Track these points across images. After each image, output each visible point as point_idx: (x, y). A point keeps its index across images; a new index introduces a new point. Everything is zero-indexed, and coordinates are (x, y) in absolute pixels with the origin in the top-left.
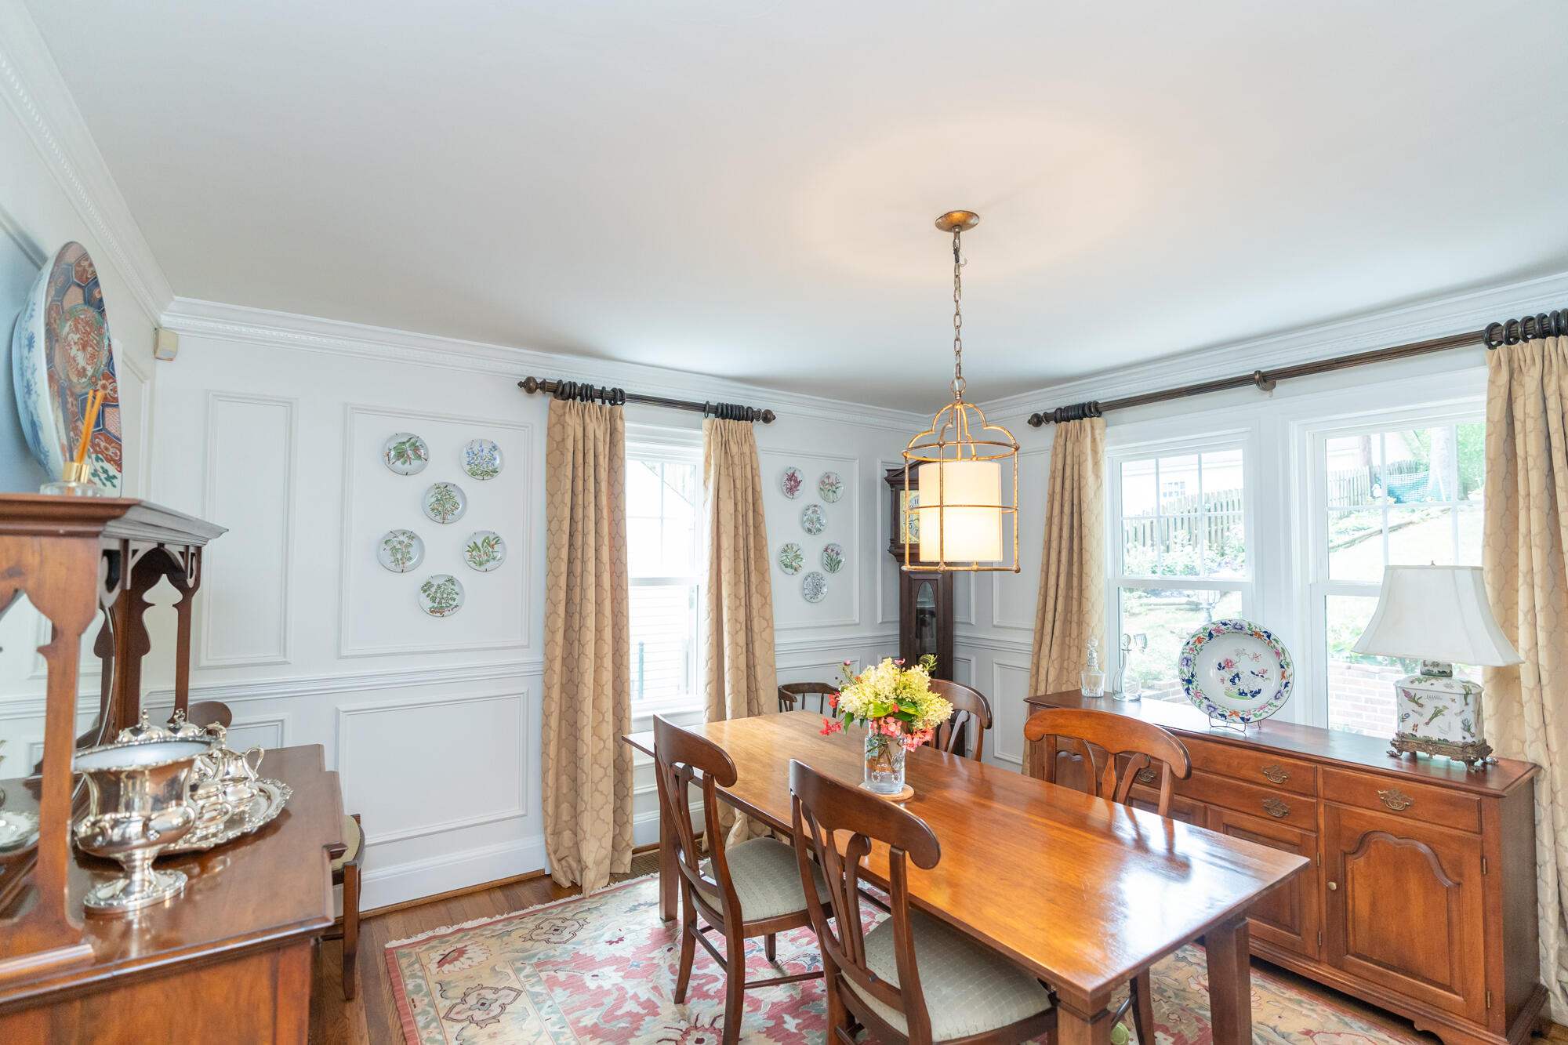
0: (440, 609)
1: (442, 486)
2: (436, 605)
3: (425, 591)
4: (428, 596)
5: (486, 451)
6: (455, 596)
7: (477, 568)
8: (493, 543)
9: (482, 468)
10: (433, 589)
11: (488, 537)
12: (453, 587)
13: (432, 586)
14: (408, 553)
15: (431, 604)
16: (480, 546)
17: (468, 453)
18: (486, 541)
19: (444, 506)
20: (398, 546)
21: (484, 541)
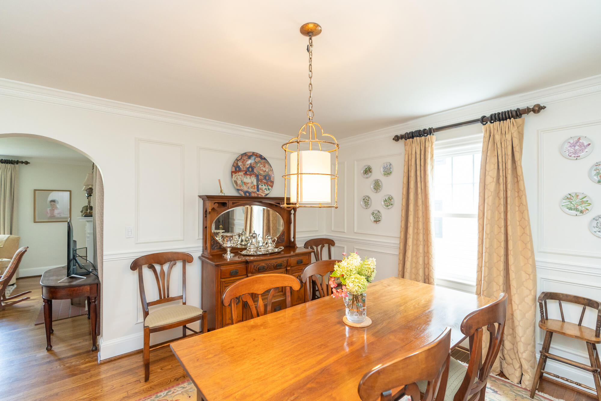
0: (377, 221)
1: (376, 180)
2: (375, 220)
3: (373, 215)
4: (373, 216)
5: (388, 166)
6: (380, 217)
7: (386, 208)
8: (391, 198)
9: (388, 172)
10: (375, 214)
11: (389, 197)
12: (379, 214)
13: (374, 213)
14: (368, 203)
15: (374, 219)
16: (387, 200)
17: (383, 168)
18: (389, 198)
19: (377, 187)
20: (366, 201)
21: (388, 198)
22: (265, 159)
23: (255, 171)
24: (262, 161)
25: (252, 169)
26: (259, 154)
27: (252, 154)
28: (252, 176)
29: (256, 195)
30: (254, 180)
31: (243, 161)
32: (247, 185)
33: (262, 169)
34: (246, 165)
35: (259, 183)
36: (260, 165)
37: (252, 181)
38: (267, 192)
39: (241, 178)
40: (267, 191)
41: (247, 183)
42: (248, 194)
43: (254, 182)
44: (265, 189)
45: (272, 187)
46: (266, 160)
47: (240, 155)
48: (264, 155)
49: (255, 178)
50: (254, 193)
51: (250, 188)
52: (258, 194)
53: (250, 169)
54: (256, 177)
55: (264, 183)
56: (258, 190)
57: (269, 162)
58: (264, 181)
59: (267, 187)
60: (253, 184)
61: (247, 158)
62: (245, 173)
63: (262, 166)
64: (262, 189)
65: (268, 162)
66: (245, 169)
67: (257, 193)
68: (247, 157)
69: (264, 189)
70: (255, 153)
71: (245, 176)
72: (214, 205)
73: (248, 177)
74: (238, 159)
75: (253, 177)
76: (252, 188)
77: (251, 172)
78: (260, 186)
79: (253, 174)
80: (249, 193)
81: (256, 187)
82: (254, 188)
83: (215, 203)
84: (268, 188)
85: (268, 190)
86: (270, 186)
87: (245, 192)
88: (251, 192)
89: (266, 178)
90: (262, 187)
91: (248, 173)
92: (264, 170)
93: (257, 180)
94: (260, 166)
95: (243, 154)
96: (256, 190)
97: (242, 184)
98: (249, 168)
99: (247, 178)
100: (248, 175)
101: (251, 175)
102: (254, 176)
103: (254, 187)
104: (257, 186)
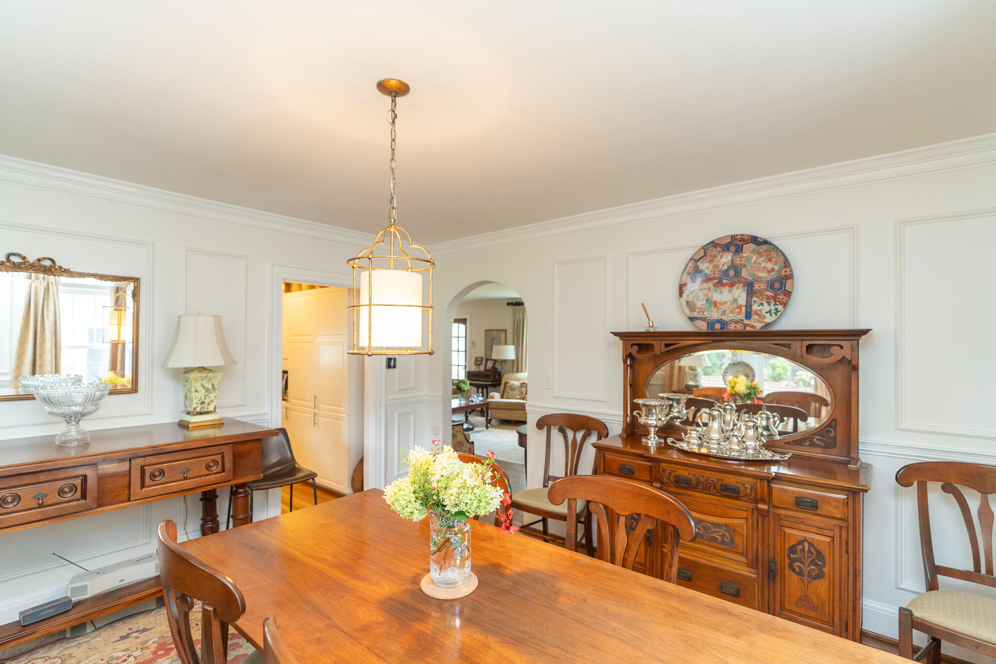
22: (765, 242)
23: (744, 273)
24: (761, 248)
25: (735, 271)
26: (748, 236)
27: (730, 240)
28: (735, 287)
29: (739, 327)
30: (740, 293)
31: (711, 259)
32: (720, 307)
33: (764, 267)
34: (721, 266)
35: (754, 299)
36: (757, 258)
37: (736, 296)
38: (769, 319)
39: (707, 294)
40: (771, 315)
41: (719, 303)
42: (718, 326)
43: (739, 299)
44: (766, 313)
45: (785, 305)
46: (770, 244)
47: (699, 250)
48: (762, 234)
49: (744, 290)
50: (737, 322)
51: (727, 312)
52: (745, 325)
53: (732, 273)
54: (746, 288)
55: (768, 299)
56: (748, 316)
57: (778, 248)
58: (768, 293)
59: (773, 308)
60: (737, 304)
61: (720, 251)
62: (717, 283)
63: (763, 259)
64: (759, 312)
65: (776, 249)
66: (717, 275)
67: (746, 322)
68: (719, 249)
69: (764, 313)
70: (737, 236)
71: (717, 289)
72: (632, 349)
73: (726, 290)
74: (697, 258)
75: (738, 288)
76: (731, 312)
77: (733, 278)
78: (755, 307)
79: (739, 282)
80: (723, 323)
81: (744, 309)
82: (738, 312)
83: (632, 345)
84: (776, 309)
85: (774, 315)
86: (781, 304)
87: (711, 324)
88: (727, 322)
89: (774, 285)
90: (761, 307)
91: (724, 281)
92: (769, 269)
93: (747, 294)
94: (758, 261)
95: (707, 245)
96: (744, 315)
97: (708, 305)
98: (727, 270)
99: (721, 292)
100: (724, 285)
101: (732, 285)
102: (742, 285)
103: (738, 310)
104: (746, 306)
